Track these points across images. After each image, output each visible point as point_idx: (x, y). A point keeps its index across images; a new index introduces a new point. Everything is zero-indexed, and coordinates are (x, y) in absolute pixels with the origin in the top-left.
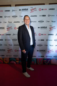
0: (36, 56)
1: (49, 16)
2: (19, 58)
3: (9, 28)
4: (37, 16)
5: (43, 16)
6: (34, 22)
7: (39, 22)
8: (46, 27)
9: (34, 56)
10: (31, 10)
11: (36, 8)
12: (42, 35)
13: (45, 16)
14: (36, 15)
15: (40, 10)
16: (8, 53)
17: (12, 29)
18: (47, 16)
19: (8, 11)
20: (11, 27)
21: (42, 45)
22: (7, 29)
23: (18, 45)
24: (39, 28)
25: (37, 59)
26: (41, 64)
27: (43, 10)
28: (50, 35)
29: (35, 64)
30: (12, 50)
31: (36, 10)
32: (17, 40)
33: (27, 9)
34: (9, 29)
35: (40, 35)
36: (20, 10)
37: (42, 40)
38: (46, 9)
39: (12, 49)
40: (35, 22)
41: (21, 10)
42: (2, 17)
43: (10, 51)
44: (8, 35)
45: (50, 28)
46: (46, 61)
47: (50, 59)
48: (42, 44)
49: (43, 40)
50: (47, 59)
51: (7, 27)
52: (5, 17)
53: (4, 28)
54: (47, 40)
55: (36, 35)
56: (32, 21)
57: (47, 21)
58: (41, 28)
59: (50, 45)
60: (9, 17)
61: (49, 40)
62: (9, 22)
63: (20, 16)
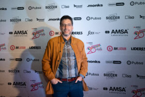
1: (132, 4)
3: (38, 33)
4: (102, 5)
5: (118, 4)
6: (96, 18)
7: (107, 18)
8: (126, 32)
12: (116, 49)
13: (123, 4)
14: (100, 4)
16: (32, 90)
17: (44, 34)
20: (43, 30)
21: (116, 75)
22: (33, 34)
24: (107, 32)
28: (137, 49)
30: (41, 85)
34: (37, 35)
35: (110, 49)
37: (115, 62)
40: (98, 19)
42: (23, 8)
43: (36, 87)
44: (34, 48)
45: (136, 33)
48: (115, 73)
49: (120, 62)
51: (33, 31)
52: (30, 8)
53: (26, 33)
54: (129, 63)
55: (101, 49)
56: (92, 18)
57: (127, 17)
58: (113, 34)
59: (138, 76)
60: (39, 8)
61: (133, 62)
62: (38, 19)
63: (63, 7)
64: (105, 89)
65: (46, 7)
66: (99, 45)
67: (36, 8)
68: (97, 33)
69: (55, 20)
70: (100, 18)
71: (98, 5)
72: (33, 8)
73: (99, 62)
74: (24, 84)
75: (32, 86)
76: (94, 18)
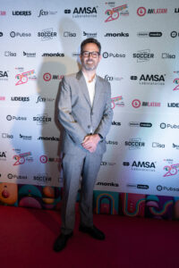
0: (117, 185)
1: (174, 34)
2: (56, 189)
3: (24, 75)
4: (127, 35)
5: (152, 34)
6: (117, 55)
7: (135, 56)
8: (162, 78)
9: (112, 185)
10: (107, 12)
11: (125, 6)
12: (145, 104)
13: (160, 34)
14: (124, 32)
15: (141, 12)
16: (15, 165)
18: (166, 34)
19: (25, 13)
21: (143, 144)
22: (18, 77)
23: (53, 139)
24: (133, 78)
25: (121, 195)
26: (136, 214)
27: (151, 11)
29: (113, 213)
30: (29, 157)
31: (127, 13)
32: (50, 119)
33: (94, 10)
34: (24, 79)
36: (67, 12)
38: (165, 11)
39: (29, 154)
40: (121, 56)
41: (72, 11)
42: (0, 34)
43: (21, 160)
44: (19, 99)
45: (176, 81)
46: (155, 204)
47: (172, 198)
48: (142, 141)
49: (149, 125)
50: (159, 197)
52: (13, 34)
53: (6, 74)
54: (163, 126)
55: (123, 104)
56: (111, 55)
57: (164, 56)
58: (143, 81)
59: (174, 146)
60: (27, 35)
61: (169, 125)
62: (25, 54)
63: (66, 34)
64: (126, 164)
65: (39, 34)
66: (121, 98)
67: (23, 35)
68: (117, 79)
69: (53, 55)
70: (124, 56)
71: (122, 35)
72: (18, 34)
73: (119, 124)
74: (4, 155)
75: (15, 157)
76: (115, 54)
